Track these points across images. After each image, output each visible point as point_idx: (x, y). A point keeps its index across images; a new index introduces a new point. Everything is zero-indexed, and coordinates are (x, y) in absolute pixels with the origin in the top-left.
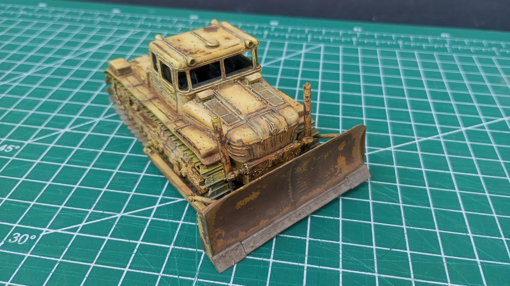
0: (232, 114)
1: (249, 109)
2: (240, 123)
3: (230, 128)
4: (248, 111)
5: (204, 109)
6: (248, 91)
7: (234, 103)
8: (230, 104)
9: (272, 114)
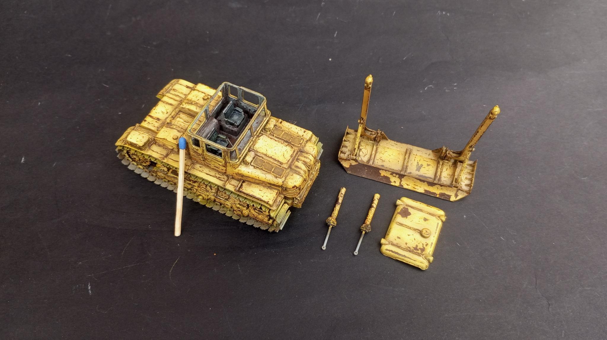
0: (277, 166)
1: (285, 157)
2: (287, 172)
3: (283, 179)
4: (286, 159)
5: (254, 169)
6: (274, 139)
7: (272, 156)
8: (269, 157)
9: (302, 154)
